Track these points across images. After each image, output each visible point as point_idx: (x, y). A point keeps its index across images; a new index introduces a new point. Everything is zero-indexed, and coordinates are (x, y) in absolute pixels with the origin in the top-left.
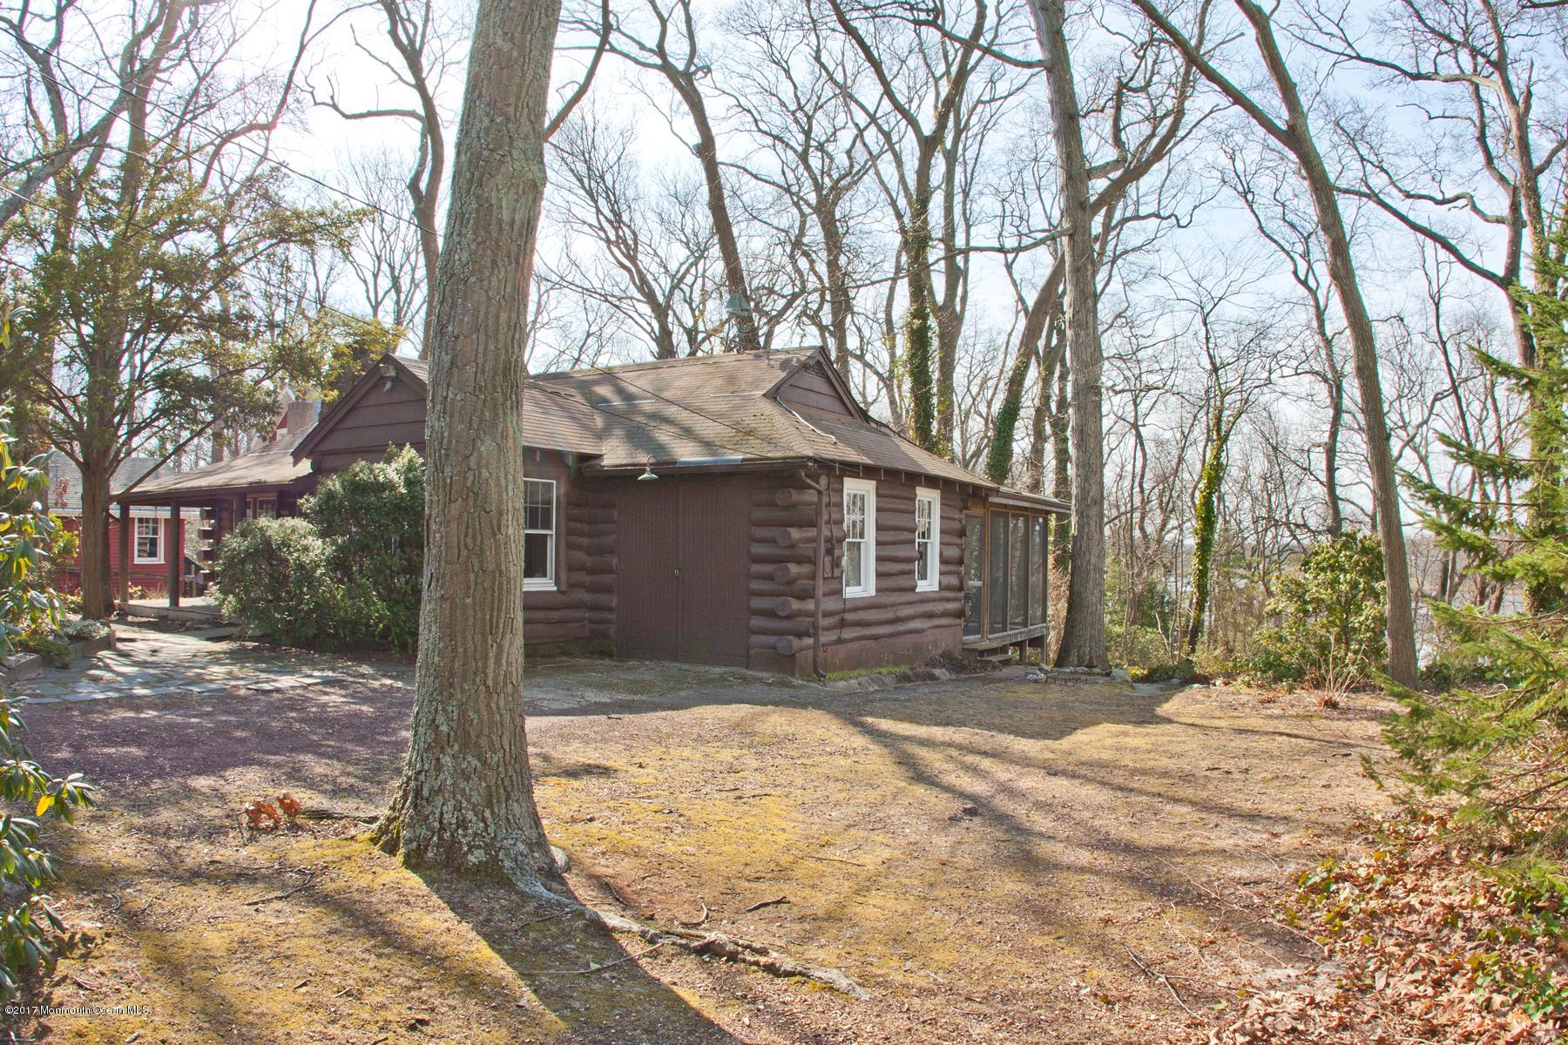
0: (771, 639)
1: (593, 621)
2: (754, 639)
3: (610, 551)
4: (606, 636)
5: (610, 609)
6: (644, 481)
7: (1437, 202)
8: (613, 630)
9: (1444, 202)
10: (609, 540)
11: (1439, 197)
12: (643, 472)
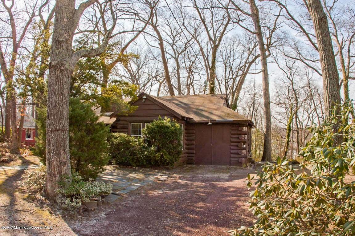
0: (237, 159)
1: (188, 156)
2: (232, 159)
3: (193, 140)
4: (192, 159)
5: (193, 153)
6: (209, 125)
7: (312, 61)
8: (194, 158)
9: (314, 61)
10: (193, 137)
11: (313, 60)
12: (209, 123)
